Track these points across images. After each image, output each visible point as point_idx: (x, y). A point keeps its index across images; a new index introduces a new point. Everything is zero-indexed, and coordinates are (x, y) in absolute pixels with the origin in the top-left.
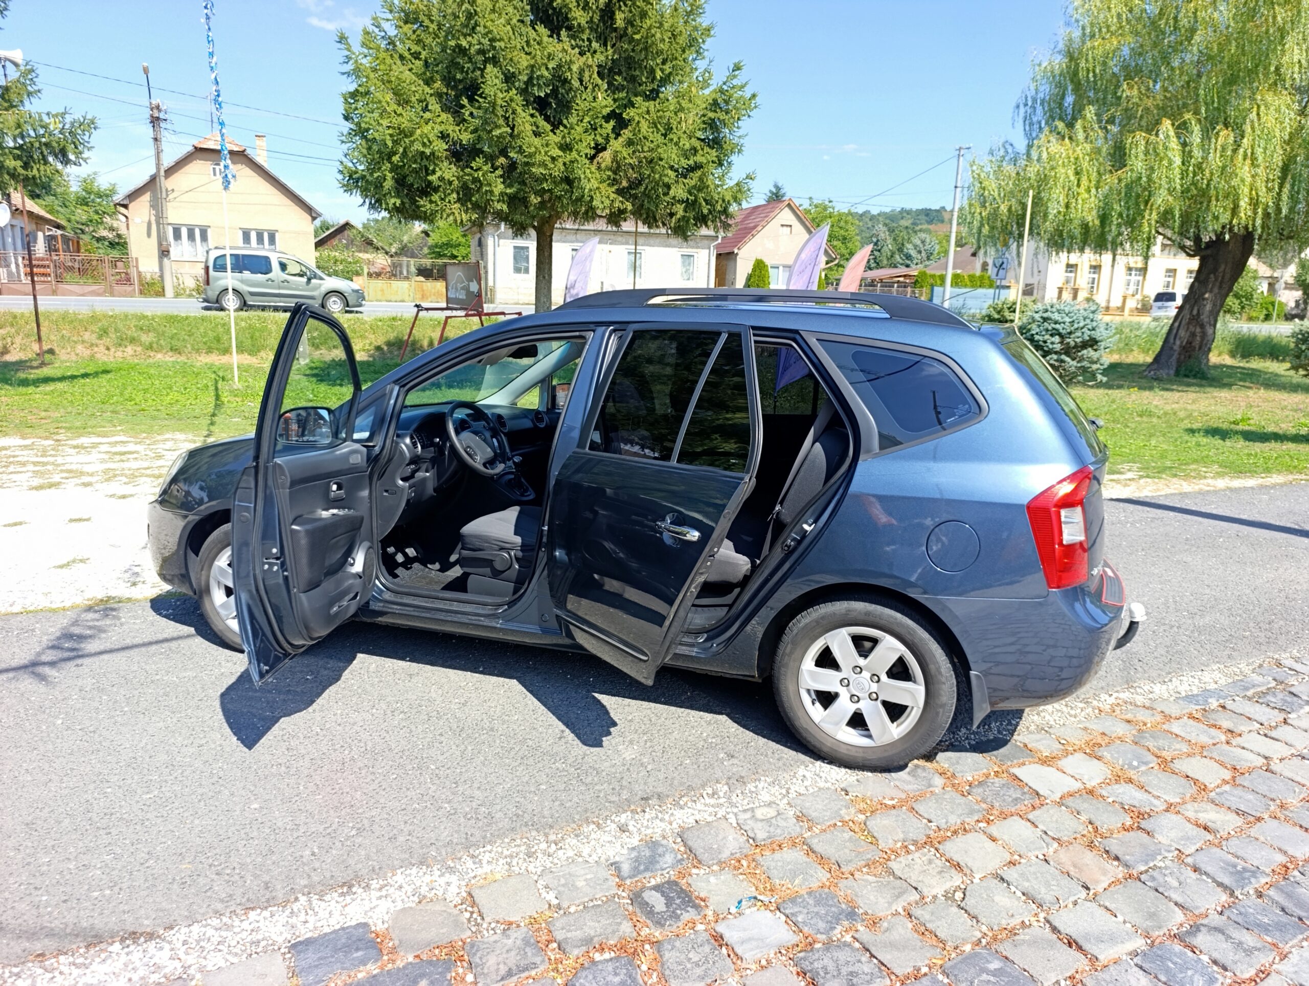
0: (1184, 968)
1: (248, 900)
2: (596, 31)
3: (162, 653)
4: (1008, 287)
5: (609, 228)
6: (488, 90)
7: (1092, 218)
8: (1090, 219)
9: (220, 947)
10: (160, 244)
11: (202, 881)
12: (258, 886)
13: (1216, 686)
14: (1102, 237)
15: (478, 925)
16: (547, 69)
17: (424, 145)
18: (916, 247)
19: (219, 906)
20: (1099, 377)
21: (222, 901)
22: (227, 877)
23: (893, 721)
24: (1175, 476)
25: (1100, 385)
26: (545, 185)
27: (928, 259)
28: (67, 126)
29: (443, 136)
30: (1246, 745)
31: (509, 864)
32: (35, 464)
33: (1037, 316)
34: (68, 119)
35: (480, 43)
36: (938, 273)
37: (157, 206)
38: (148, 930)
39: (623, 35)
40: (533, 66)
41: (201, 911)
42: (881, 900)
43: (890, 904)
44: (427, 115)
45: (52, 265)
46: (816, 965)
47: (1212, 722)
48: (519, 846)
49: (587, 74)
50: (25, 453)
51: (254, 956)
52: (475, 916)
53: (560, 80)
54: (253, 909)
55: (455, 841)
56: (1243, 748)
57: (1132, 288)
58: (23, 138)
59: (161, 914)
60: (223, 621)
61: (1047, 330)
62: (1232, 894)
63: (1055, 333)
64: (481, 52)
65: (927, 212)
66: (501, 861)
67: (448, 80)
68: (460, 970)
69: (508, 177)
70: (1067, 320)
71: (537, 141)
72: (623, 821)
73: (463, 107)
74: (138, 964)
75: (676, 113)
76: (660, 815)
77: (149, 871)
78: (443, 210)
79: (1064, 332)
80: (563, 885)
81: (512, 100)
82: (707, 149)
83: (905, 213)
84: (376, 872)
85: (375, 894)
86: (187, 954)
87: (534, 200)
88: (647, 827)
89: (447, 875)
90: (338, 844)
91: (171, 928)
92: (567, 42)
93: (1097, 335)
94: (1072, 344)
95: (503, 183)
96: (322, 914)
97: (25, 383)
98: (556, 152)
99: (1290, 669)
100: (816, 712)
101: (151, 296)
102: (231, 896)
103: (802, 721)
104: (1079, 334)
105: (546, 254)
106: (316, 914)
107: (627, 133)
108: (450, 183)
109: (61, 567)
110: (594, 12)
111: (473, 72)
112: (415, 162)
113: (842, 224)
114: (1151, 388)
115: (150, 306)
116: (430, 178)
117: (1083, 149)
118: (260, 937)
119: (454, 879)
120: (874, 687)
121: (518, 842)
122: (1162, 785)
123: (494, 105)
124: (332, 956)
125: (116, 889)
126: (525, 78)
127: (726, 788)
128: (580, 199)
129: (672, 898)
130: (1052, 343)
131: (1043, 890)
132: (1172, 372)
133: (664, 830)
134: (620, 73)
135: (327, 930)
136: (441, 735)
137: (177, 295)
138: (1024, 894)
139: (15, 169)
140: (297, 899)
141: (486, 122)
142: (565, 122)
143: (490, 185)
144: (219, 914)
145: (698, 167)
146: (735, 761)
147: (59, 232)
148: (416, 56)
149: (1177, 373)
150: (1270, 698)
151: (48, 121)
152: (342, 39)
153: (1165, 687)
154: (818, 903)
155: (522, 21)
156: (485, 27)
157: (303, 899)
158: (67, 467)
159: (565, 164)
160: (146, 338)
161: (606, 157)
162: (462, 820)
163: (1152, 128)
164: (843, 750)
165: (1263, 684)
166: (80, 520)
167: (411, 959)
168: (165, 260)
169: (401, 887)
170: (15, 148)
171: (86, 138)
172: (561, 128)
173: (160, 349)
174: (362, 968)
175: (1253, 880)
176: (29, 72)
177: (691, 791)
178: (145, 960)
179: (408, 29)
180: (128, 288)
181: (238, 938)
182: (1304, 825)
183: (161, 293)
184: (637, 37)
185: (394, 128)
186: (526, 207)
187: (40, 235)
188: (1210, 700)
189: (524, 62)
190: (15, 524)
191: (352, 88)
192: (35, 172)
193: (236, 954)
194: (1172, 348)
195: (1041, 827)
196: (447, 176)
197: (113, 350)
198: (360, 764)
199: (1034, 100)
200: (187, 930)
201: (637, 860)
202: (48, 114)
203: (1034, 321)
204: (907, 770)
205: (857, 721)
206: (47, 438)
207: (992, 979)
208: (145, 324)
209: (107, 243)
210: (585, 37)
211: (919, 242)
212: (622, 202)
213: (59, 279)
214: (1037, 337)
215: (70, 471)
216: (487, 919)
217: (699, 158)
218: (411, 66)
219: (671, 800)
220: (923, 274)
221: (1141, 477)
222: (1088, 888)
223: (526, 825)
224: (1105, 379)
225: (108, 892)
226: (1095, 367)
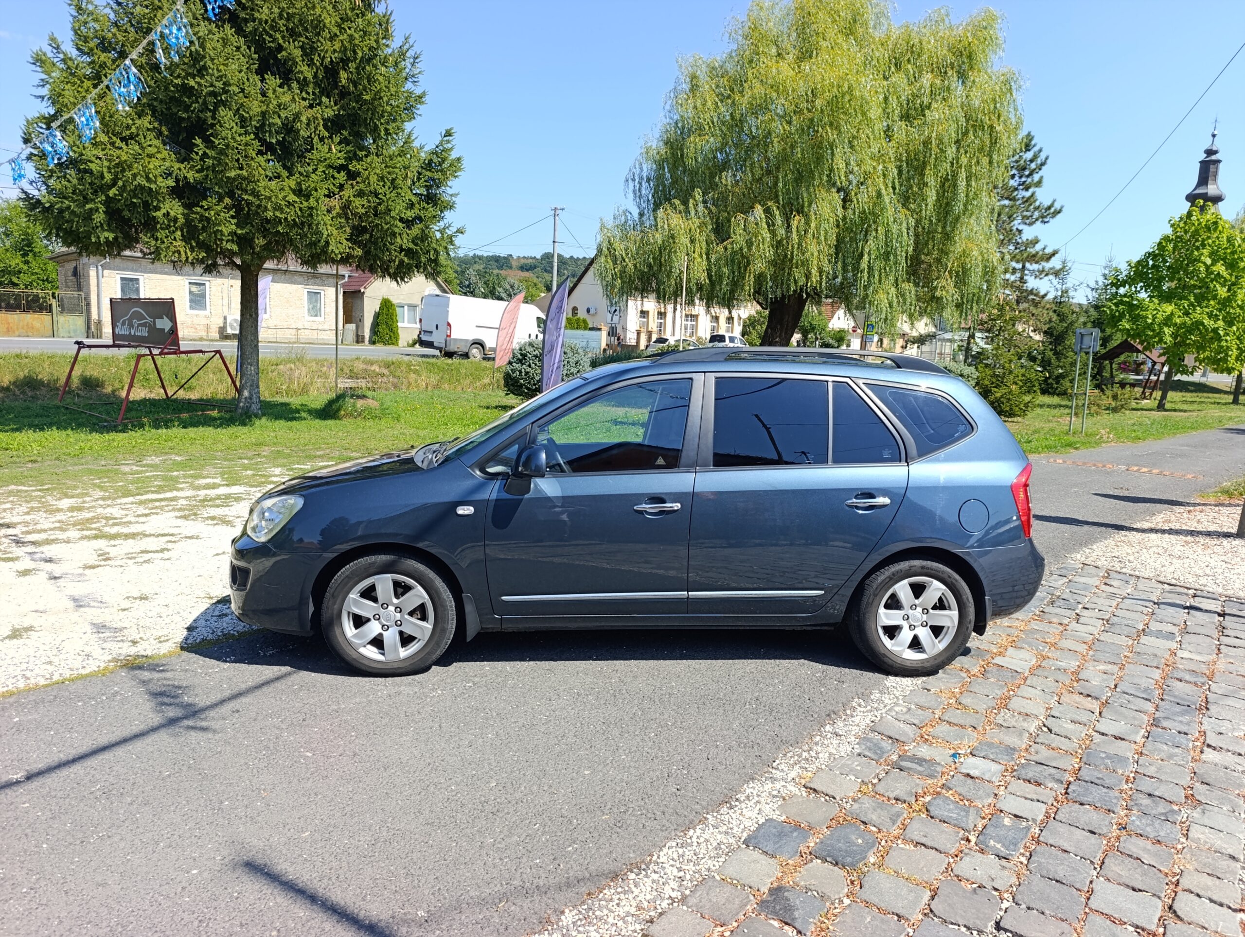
1: (678, 826)
2: (320, 86)
5: (305, 269)
6: (225, 132)
11: (630, 822)
12: (672, 816)
16: (279, 116)
17: (148, 180)
18: (506, 290)
21: (662, 830)
22: (643, 816)
23: (937, 638)
26: (280, 228)
29: (169, 173)
38: (638, 860)
39: (347, 93)
40: (265, 113)
49: (316, 126)
51: (730, 854)
52: (827, 798)
53: (289, 128)
54: (686, 830)
55: (754, 762)
57: (689, 331)
64: (213, 94)
65: (497, 259)
68: (863, 827)
71: (273, 186)
72: (831, 730)
75: (403, 170)
78: (167, 248)
80: (850, 771)
83: (476, 258)
84: (733, 790)
85: (749, 802)
88: (849, 731)
89: (776, 782)
91: (652, 855)
92: (296, 94)
95: (235, 223)
98: (292, 198)
100: (885, 640)
102: (663, 826)
107: (357, 185)
108: (175, 220)
110: (319, 69)
116: (154, 214)
118: (715, 843)
120: (925, 617)
123: (229, 147)
124: (781, 839)
125: (579, 843)
126: (257, 124)
129: (919, 763)
133: (860, 730)
135: (752, 829)
138: (1071, 721)
140: (705, 818)
141: (220, 163)
142: (301, 169)
154: (990, 748)
156: (218, 70)
159: (301, 210)
163: (749, 210)
164: (908, 664)
169: (758, 795)
172: (297, 175)
174: (809, 840)
177: (846, 705)
178: (664, 877)
181: (703, 848)
184: (366, 97)
186: (253, 249)
189: (257, 107)
196: (173, 213)
199: (641, 178)
200: (662, 853)
204: (941, 672)
205: (915, 643)
207: (1110, 761)
210: (310, 91)
211: (508, 287)
219: (841, 713)
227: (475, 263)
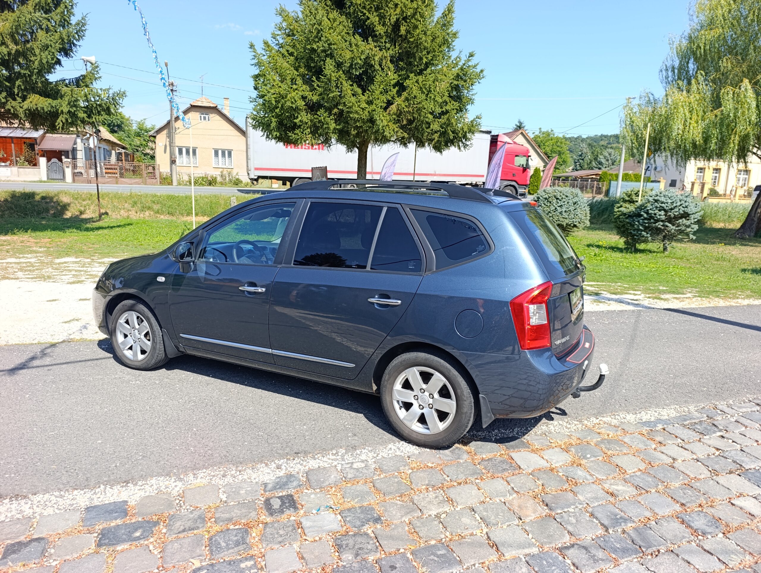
0: (550, 565)
1: (76, 485)
2: (389, 37)
3: (91, 366)
4: (659, 182)
6: (327, 72)
7: (699, 139)
8: (697, 139)
9: (54, 505)
10: (171, 157)
11: (58, 474)
12: (83, 479)
13: (667, 418)
14: (705, 150)
15: (181, 506)
16: (360, 59)
17: (292, 103)
18: (605, 157)
19: (61, 486)
20: (691, 236)
21: (63, 484)
22: (70, 473)
23: (441, 421)
24: (718, 296)
25: (692, 241)
26: (358, 124)
27: (613, 164)
28: (111, 96)
29: (304, 98)
30: (664, 451)
31: (211, 479)
32: (76, 271)
33: (651, 199)
34: (111, 92)
35: (323, 46)
36: (614, 173)
37: (170, 136)
38: (24, 494)
39: (405, 39)
40: (353, 58)
41: (52, 488)
42: (398, 514)
43: (402, 516)
44: (295, 87)
45: (118, 168)
46: (343, 542)
47: (651, 437)
48: (220, 471)
49: (384, 62)
50: (73, 265)
51: (68, 510)
52: (181, 502)
53: (368, 64)
54: (76, 489)
55: (188, 466)
56: (663, 453)
57: (741, 183)
58: (88, 102)
59: (33, 487)
60: (122, 351)
61: (656, 207)
62: (607, 530)
63: (661, 209)
64: (324, 51)
66: (208, 477)
67: (308, 67)
68: (161, 527)
69: (339, 120)
70: (670, 201)
71: (353, 99)
72: (280, 463)
73: (313, 81)
74: (13, 509)
75: (434, 82)
76: (302, 462)
77: (36, 468)
78: (302, 139)
79: (667, 208)
80: (233, 492)
81: (340, 77)
82: (453, 102)
83: (603, 137)
84: (143, 478)
85: (138, 487)
86: (38, 506)
87: (354, 132)
88: (292, 467)
89: (178, 482)
90: (130, 463)
91: (35, 494)
92: (372, 44)
93: (688, 210)
94: (672, 216)
95: (335, 123)
96: (108, 495)
97: (87, 230)
98: (364, 105)
99: (721, 411)
100: (402, 413)
101: (165, 185)
102: (69, 482)
103: (393, 418)
104: (677, 210)
105: (363, 162)
106: (105, 494)
107: (405, 94)
108: (306, 123)
109: (66, 322)
110: (388, 27)
111: (319, 62)
112: (288, 112)
113: (559, 144)
114: (734, 244)
115: (163, 190)
116: (295, 121)
117: (694, 98)
118: (75, 502)
119: (179, 484)
120: (431, 401)
121: (221, 469)
122: (599, 469)
123: (330, 80)
124: (103, 514)
125: (17, 474)
126: (349, 65)
127: (344, 451)
128: (377, 131)
129: (286, 503)
130: (660, 215)
131: (493, 517)
132: (752, 234)
133: (300, 470)
134: (402, 60)
135: (107, 502)
136: (208, 414)
137: (179, 184)
138: (481, 519)
139: (83, 118)
140: (99, 487)
141: (325, 90)
142: (369, 88)
143: (328, 124)
144: (60, 490)
145: (447, 112)
146: (356, 438)
147: (123, 151)
148: (291, 54)
149: (756, 236)
150: (697, 426)
151: (101, 93)
152: (252, 46)
153: (635, 416)
154: (362, 512)
155: (348, 33)
156: (326, 37)
157: (102, 487)
158: (91, 273)
159: (369, 112)
160: (156, 207)
161: (393, 108)
162: (197, 456)
163: (737, 84)
164: (414, 436)
165: (698, 418)
166: (86, 300)
167: (140, 519)
168: (173, 165)
169: (152, 485)
170: (84, 107)
171: (121, 101)
172: (367, 92)
173: (162, 213)
174: (114, 521)
175: (623, 524)
176: (95, 67)
177: (324, 451)
178: (17, 508)
179: (289, 40)
180: (154, 181)
181: (64, 502)
182: (674, 497)
183: (171, 183)
184: (411, 40)
185: (277, 94)
186: (349, 136)
187: (113, 152)
188: (658, 425)
189: (348, 55)
190: (53, 300)
191: (257, 72)
192: (94, 119)
193: (60, 509)
194: (753, 220)
195: (512, 485)
196: (305, 119)
197: (138, 213)
198: (160, 426)
200: (42, 496)
201: (277, 483)
202: (101, 89)
203: (649, 202)
204: (451, 449)
205: (422, 420)
206: (88, 258)
207: (436, 559)
208: (156, 200)
209: (149, 157)
210: (383, 41)
211: (607, 155)
212: (402, 133)
213: (122, 175)
214: (650, 212)
215: (91, 275)
216: (186, 504)
217: (448, 108)
218: (288, 60)
219: (311, 455)
220: (605, 173)
221: (695, 296)
222: (521, 519)
223: (228, 461)
224: (694, 238)
225: (13, 475)
226: (689, 230)
227: (602, 140)
